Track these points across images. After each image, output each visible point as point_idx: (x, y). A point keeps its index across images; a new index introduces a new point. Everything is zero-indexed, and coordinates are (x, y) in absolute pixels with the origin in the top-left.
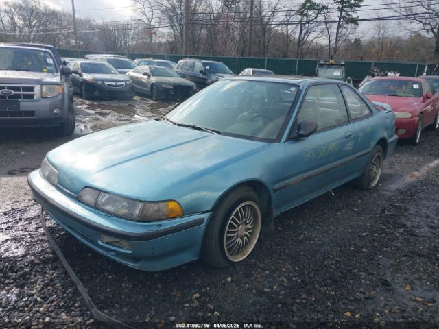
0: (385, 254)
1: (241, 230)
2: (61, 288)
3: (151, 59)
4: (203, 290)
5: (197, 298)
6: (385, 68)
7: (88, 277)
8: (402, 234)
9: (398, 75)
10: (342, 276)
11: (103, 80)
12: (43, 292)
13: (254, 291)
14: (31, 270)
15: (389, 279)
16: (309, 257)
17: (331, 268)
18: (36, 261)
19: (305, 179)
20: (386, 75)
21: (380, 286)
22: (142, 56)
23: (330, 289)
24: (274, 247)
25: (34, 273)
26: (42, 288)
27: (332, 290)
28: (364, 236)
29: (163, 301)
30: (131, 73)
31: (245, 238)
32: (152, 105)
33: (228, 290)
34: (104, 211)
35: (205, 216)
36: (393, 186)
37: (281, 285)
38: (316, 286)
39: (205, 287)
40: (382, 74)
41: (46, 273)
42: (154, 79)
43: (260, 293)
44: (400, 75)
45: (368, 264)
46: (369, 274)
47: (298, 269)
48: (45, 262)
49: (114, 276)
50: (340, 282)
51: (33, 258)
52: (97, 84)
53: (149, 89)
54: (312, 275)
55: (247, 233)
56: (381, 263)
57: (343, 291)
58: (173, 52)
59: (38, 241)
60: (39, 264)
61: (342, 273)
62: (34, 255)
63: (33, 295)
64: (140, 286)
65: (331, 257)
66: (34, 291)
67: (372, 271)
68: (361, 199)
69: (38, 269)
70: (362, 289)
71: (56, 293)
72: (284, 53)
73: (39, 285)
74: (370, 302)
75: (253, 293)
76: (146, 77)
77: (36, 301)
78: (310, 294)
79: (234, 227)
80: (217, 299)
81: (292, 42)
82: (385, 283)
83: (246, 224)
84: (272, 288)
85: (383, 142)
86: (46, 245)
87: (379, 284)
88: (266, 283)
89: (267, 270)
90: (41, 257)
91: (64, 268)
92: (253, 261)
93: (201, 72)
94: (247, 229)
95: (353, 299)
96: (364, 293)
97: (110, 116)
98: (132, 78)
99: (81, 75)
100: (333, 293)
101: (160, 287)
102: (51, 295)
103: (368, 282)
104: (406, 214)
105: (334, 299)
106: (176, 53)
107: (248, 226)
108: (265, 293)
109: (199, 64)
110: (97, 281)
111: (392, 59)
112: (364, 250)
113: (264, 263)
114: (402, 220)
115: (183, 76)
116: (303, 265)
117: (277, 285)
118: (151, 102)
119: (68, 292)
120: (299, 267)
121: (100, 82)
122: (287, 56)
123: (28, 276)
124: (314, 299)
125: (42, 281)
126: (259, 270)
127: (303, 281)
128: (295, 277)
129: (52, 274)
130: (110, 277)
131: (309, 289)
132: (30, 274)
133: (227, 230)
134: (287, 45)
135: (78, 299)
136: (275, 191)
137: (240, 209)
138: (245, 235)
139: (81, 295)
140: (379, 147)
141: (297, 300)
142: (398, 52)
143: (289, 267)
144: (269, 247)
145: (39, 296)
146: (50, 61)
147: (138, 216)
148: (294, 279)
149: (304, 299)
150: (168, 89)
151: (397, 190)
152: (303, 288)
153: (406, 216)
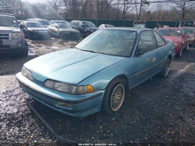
0: (178, 105)
1: (117, 97)
2: (38, 126)
3: (58, 21)
4: (103, 124)
5: (101, 128)
6: (162, 24)
7: (49, 121)
8: (183, 96)
9: (168, 27)
10: (162, 115)
11: (37, 31)
12: (30, 128)
13: (126, 124)
14: (22, 119)
15: (182, 116)
16: (146, 108)
17: (157, 112)
18: (24, 115)
19: (141, 74)
20: (163, 27)
21: (179, 119)
22: (53, 19)
23: (158, 121)
24: (130, 104)
25: (24, 120)
26: (30, 127)
27: (159, 122)
28: (167, 98)
29: (86, 130)
30: (50, 27)
31: (118, 100)
32: (60, 41)
33: (114, 124)
34: (57, 91)
35: (103, 91)
36: (174, 75)
37: (137, 121)
38: (152, 120)
39: (104, 123)
40: (162, 26)
41: (29, 120)
42: (61, 30)
43: (129, 124)
44: (169, 27)
45: (172, 110)
46: (173, 114)
47: (142, 113)
48: (28, 115)
49: (61, 120)
50: (162, 118)
51: (22, 113)
52: (34, 32)
53: (58, 34)
54: (149, 116)
55: (119, 98)
56: (177, 109)
57: (164, 122)
58: (67, 17)
59: (22, 105)
60: (25, 116)
61: (162, 114)
62: (22, 112)
63: (26, 130)
64: (74, 124)
65: (155, 107)
66: (26, 129)
67: (174, 113)
68: (162, 82)
69: (25, 118)
70: (171, 121)
71: (36, 129)
72: (117, 18)
73: (28, 125)
74: (176, 126)
75: (125, 124)
76: (57, 29)
77: (28, 133)
78: (150, 124)
79: (114, 96)
80: (110, 128)
81: (120, 13)
82: (181, 118)
83: (119, 94)
84: (133, 122)
85: (170, 56)
86: (26, 107)
87: (178, 118)
88: (130, 120)
89: (129, 114)
90: (26, 113)
91: (38, 117)
92: (122, 110)
93: (82, 26)
94: (119, 97)
95: (169, 125)
96: (173, 123)
97: (42, 47)
98: (50, 29)
99: (26, 28)
100: (160, 123)
101: (84, 124)
102: (34, 130)
103: (174, 118)
104: (183, 87)
105: (161, 126)
106: (68, 18)
107: (120, 95)
108: (131, 124)
109: (81, 23)
110: (54, 122)
111: (164, 20)
112: (168, 104)
113: (127, 111)
114: (182, 90)
115: (74, 28)
116: (144, 111)
117: (135, 120)
118: (60, 40)
119: (42, 128)
120: (143, 112)
121: (36, 31)
122: (118, 19)
123: (22, 122)
124: (152, 126)
125: (29, 124)
126: (126, 115)
127: (146, 118)
128: (142, 116)
129: (33, 120)
130: (60, 120)
131: (149, 122)
132: (22, 121)
133: (112, 97)
134: (118, 14)
135: (47, 131)
136: (130, 79)
137: (116, 88)
138: (118, 99)
139: (49, 129)
140: (169, 59)
141: (145, 127)
142: (167, 17)
143: (138, 112)
144: (127, 104)
145: (29, 131)
146: (15, 22)
147: (75, 92)
148: (142, 118)
149: (148, 126)
150: (67, 34)
151: (176, 77)
152: (147, 121)
153: (182, 88)
